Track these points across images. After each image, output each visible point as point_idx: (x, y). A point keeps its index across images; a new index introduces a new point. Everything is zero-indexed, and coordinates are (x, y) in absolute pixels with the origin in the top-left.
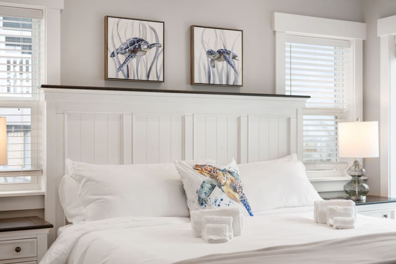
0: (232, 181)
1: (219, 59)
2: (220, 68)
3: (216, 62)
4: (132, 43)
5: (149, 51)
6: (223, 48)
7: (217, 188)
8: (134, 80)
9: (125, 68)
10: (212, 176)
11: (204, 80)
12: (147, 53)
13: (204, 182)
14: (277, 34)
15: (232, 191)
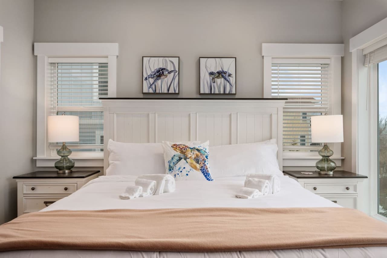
0: (197, 155)
1: (218, 77)
2: (219, 83)
3: (216, 80)
4: (158, 71)
5: (169, 75)
6: (221, 70)
7: (183, 160)
8: (159, 94)
9: (153, 86)
10: (182, 152)
11: (207, 91)
12: (168, 77)
13: (174, 156)
14: (264, 57)
15: (194, 163)
